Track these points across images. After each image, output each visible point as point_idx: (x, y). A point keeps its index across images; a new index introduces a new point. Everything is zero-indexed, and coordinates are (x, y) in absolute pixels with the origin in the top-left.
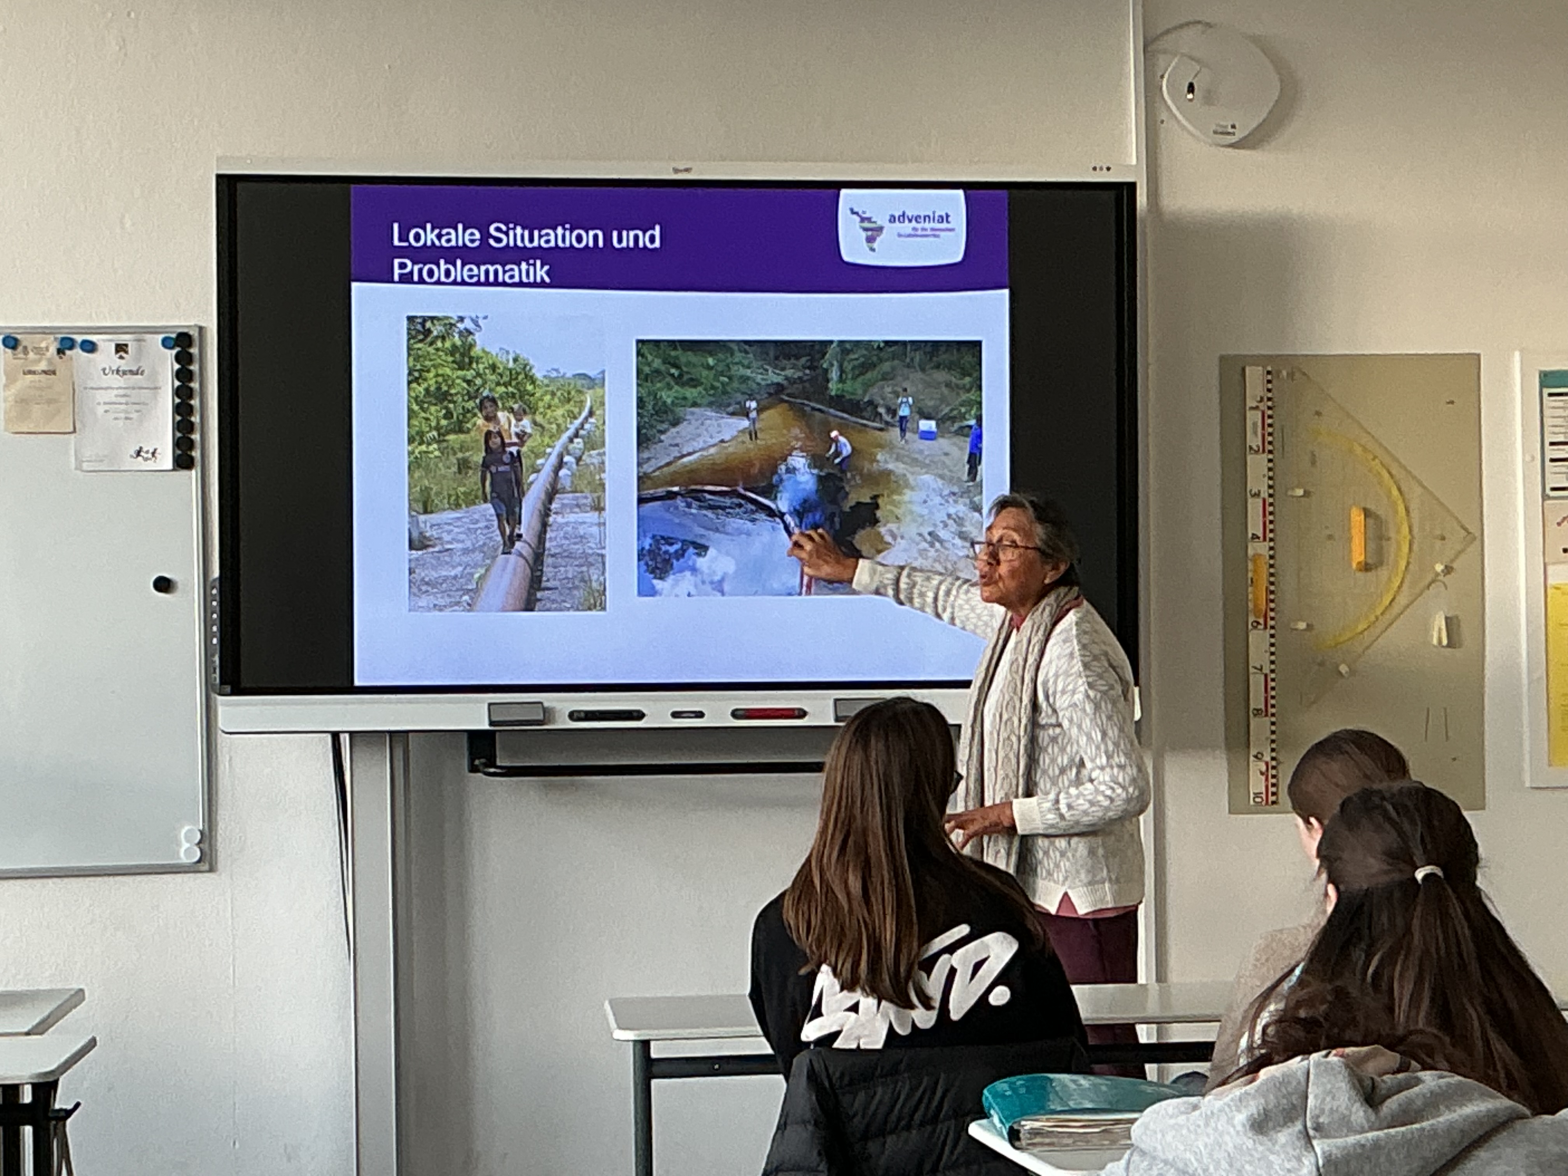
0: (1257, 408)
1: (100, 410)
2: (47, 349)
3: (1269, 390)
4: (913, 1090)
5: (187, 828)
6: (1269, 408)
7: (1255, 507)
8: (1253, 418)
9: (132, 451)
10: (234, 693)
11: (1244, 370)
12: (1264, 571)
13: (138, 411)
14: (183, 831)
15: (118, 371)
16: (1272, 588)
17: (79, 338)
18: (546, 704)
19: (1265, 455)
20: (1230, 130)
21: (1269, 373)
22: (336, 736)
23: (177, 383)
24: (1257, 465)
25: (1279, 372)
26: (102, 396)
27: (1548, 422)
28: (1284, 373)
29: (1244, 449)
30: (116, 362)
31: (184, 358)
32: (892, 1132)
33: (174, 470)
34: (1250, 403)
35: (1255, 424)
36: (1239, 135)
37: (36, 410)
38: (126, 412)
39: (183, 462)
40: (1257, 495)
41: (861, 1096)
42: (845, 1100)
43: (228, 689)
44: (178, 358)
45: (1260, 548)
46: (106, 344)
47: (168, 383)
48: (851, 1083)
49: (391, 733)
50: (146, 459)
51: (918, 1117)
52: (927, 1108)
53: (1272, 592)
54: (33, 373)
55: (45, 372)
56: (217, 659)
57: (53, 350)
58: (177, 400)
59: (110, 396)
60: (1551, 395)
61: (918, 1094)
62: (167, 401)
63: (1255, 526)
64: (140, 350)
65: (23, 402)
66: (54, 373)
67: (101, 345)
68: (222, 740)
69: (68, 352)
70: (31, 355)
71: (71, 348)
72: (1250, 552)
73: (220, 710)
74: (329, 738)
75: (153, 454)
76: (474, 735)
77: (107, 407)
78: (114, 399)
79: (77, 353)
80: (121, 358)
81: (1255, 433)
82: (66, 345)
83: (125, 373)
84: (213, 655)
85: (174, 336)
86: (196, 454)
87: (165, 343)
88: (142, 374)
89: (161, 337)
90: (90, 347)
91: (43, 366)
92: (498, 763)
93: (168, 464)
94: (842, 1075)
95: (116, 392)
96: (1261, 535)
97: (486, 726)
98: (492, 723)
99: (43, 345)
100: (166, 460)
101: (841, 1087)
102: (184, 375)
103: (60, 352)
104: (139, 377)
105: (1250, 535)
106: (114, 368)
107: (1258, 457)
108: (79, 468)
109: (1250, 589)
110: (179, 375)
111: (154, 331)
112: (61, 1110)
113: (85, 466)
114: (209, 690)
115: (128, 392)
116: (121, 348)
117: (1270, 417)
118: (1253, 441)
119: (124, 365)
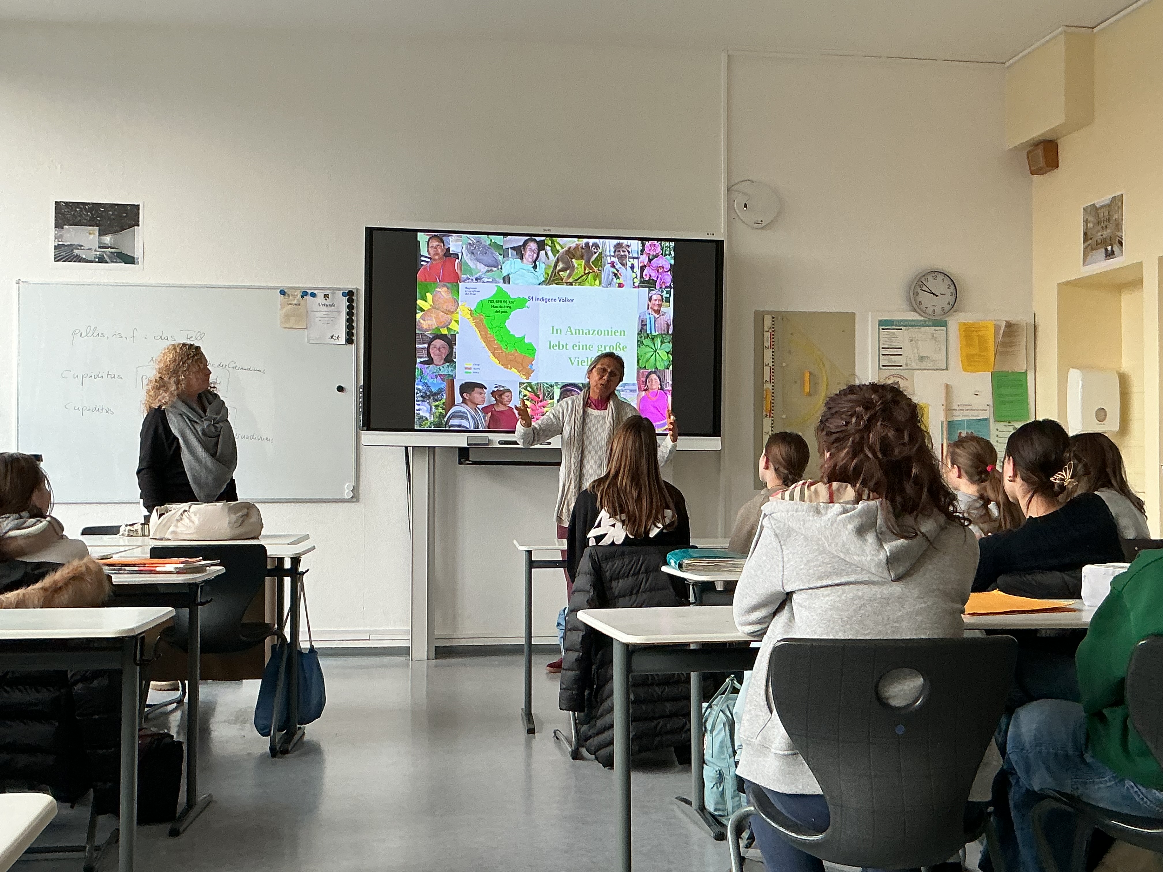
0: (768, 331)
1: (317, 320)
2: (297, 295)
3: (773, 325)
4: (629, 563)
5: (347, 484)
6: (773, 331)
7: (767, 370)
8: (767, 335)
9: (329, 336)
10: (368, 430)
11: (764, 316)
12: (770, 395)
13: (332, 320)
14: (346, 486)
15: (325, 305)
16: (773, 401)
17: (309, 292)
18: (489, 438)
19: (771, 350)
20: (760, 222)
21: (773, 318)
22: (406, 448)
23: (348, 310)
24: (768, 354)
25: (777, 318)
26: (318, 314)
27: (881, 339)
28: (779, 318)
29: (763, 347)
30: (324, 301)
31: (350, 301)
32: (621, 578)
33: (346, 344)
34: (766, 329)
35: (768, 337)
36: (764, 224)
37: (293, 320)
38: (328, 321)
39: (349, 340)
40: (767, 365)
41: (610, 564)
42: (604, 566)
43: (365, 428)
44: (348, 301)
45: (768, 386)
46: (320, 294)
47: (344, 311)
48: (606, 559)
49: (429, 447)
50: (335, 340)
51: (632, 572)
52: (635, 569)
53: (773, 403)
54: (292, 304)
55: (296, 304)
56: (361, 417)
57: (299, 296)
58: (348, 317)
59: (321, 314)
60: (883, 329)
61: (632, 563)
62: (344, 317)
63: (767, 377)
64: (333, 298)
65: (287, 317)
66: (299, 305)
67: (318, 294)
68: (363, 448)
69: (305, 297)
70: (291, 298)
71: (306, 295)
72: (765, 387)
73: (363, 437)
74: (404, 448)
75: (338, 338)
76: (460, 449)
77: (320, 319)
78: (323, 316)
79: (308, 298)
80: (326, 299)
81: (768, 341)
82: (304, 294)
83: (327, 306)
84: (360, 415)
85: (347, 292)
86: (354, 338)
87: (344, 294)
88: (334, 306)
89: (342, 292)
90: (313, 295)
91: (295, 302)
92: (470, 460)
93: (344, 342)
94: (602, 556)
95: (324, 313)
96: (769, 381)
97: (466, 446)
98: (468, 445)
99: (296, 294)
100: (343, 340)
101: (602, 561)
102: (350, 307)
103: (302, 297)
104: (333, 307)
105: (765, 381)
106: (323, 303)
107: (768, 350)
108: (308, 342)
109: (764, 402)
110: (348, 307)
111: (339, 289)
112: (302, 572)
113: (311, 342)
114: (358, 429)
115: (329, 313)
116: (326, 296)
117: (773, 335)
118: (767, 344)
119: (327, 302)
